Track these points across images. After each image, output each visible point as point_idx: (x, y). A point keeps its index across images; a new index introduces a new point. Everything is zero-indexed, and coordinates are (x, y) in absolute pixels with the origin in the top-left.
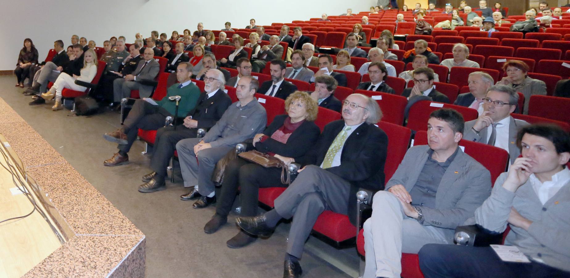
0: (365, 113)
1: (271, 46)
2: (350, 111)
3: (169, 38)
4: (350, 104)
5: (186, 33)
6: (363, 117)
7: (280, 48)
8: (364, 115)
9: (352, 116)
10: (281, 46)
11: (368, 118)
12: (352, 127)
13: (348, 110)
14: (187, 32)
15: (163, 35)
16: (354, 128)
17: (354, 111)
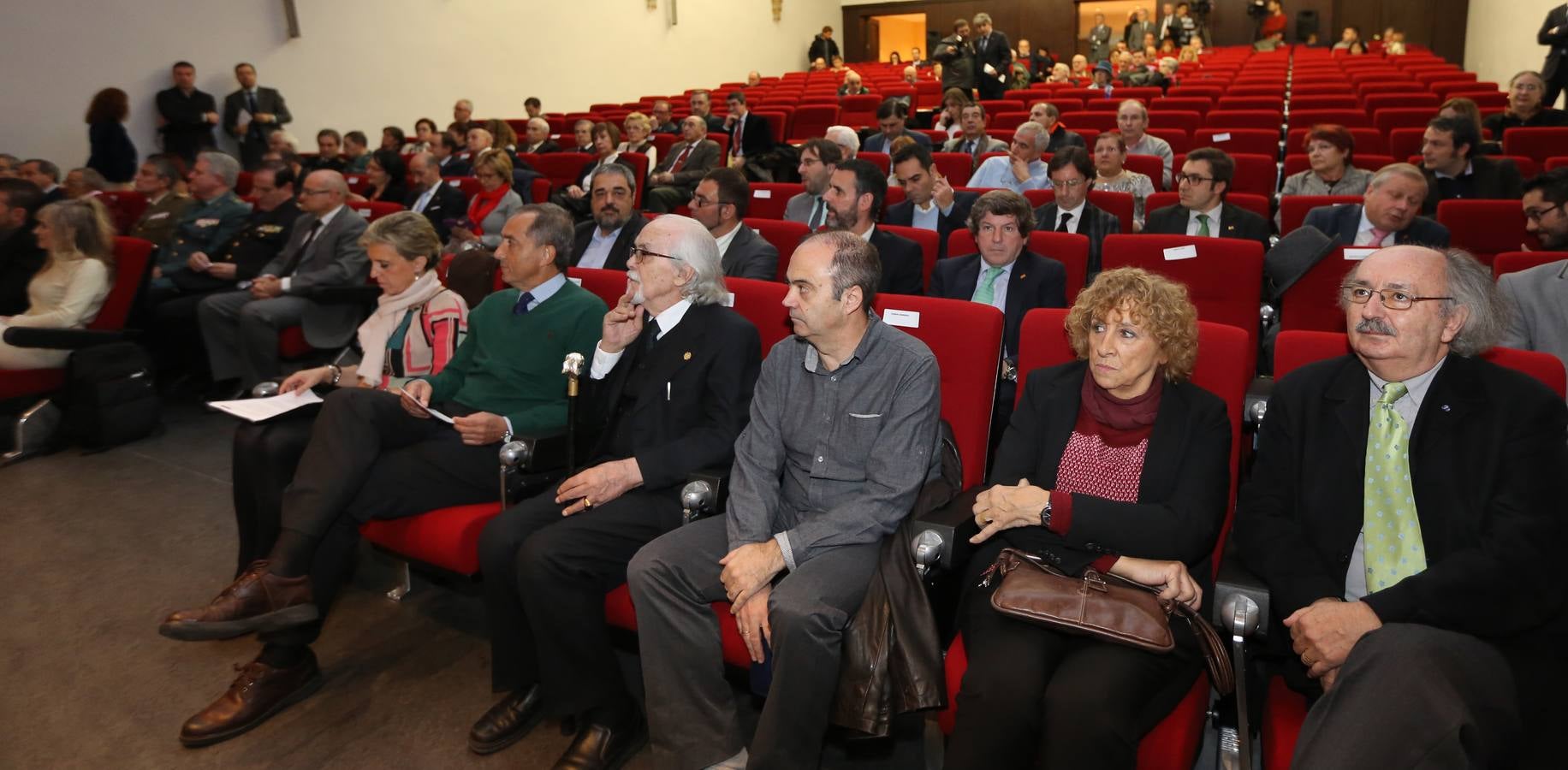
0: (1446, 315)
1: (687, 144)
2: (1387, 320)
3: (374, 143)
4: (1376, 296)
5: (424, 129)
6: (1441, 333)
7: (713, 147)
8: (1444, 326)
9: (1402, 338)
10: (714, 143)
11: (1458, 334)
12: (1409, 384)
13: (1378, 321)
14: (426, 125)
15: (357, 138)
16: (1419, 387)
17: (1404, 318)
